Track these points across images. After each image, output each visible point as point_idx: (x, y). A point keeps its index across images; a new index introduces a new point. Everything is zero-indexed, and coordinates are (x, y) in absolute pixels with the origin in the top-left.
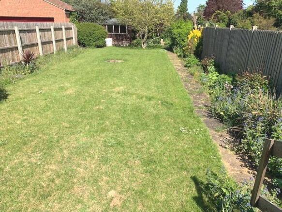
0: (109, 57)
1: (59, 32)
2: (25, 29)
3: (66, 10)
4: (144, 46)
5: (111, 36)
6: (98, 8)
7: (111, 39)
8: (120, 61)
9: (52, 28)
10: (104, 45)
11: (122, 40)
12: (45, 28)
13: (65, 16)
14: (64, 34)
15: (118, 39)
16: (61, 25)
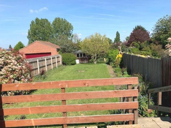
0: (78, 69)
1: (54, 59)
2: (41, 60)
3: (57, 49)
4: (95, 63)
5: (78, 59)
6: (72, 46)
7: (78, 60)
8: (83, 71)
9: (51, 58)
10: (75, 64)
11: (84, 60)
12: (49, 58)
13: (56, 51)
14: (56, 60)
15: (82, 60)
16: (55, 56)
